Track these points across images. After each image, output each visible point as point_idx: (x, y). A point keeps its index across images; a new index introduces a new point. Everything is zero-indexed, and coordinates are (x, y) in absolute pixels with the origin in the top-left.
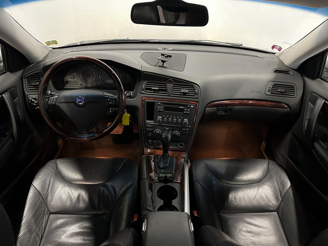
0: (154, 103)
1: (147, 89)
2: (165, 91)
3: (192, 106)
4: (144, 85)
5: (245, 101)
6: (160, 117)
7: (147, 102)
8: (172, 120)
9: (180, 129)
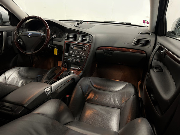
0: (70, 44)
1: (68, 37)
2: (76, 38)
3: (88, 47)
4: (67, 35)
5: (120, 48)
6: (72, 52)
7: (67, 44)
8: (77, 53)
9: (80, 58)
